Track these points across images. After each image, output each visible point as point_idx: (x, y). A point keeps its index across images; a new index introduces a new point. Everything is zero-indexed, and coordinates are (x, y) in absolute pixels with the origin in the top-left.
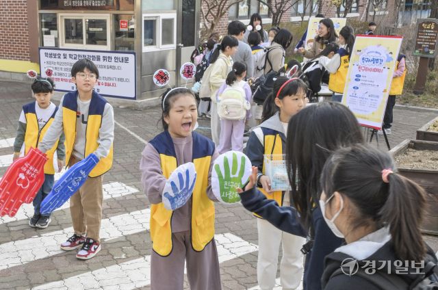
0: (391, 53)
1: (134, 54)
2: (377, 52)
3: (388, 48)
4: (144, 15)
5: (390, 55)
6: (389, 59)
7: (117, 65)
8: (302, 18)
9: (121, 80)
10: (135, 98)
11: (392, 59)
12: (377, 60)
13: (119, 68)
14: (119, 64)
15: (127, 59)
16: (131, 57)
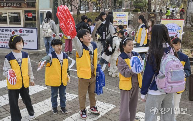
0: (180, 26)
1: (36, 28)
2: (173, 26)
3: (178, 24)
4: (40, 10)
5: (180, 27)
6: (179, 29)
7: (27, 34)
8: (86, 12)
9: (30, 41)
10: (37, 49)
11: (181, 29)
12: (174, 29)
13: (28, 35)
14: (28, 33)
15: (32, 31)
16: (35, 30)
